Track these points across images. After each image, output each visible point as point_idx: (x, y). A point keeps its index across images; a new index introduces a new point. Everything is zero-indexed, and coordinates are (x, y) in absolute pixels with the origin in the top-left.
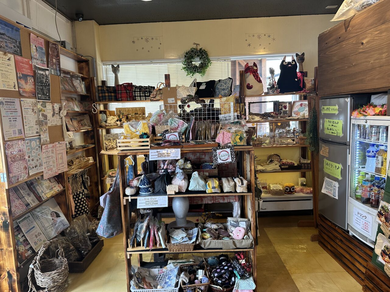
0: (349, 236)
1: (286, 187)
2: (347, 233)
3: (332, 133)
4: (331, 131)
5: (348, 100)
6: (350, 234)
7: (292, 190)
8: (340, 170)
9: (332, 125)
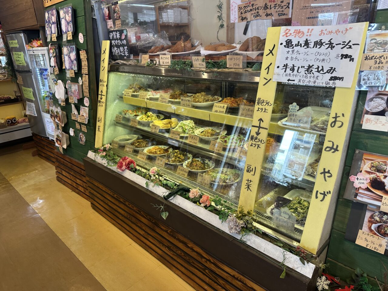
0: (50, 141)
1: (7, 119)
2: (48, 139)
3: (20, 63)
4: (19, 62)
5: (22, 35)
6: (50, 139)
7: (13, 122)
8: (32, 92)
9: (18, 57)
